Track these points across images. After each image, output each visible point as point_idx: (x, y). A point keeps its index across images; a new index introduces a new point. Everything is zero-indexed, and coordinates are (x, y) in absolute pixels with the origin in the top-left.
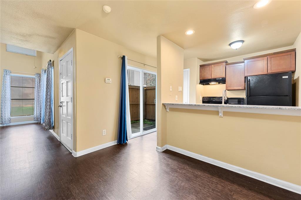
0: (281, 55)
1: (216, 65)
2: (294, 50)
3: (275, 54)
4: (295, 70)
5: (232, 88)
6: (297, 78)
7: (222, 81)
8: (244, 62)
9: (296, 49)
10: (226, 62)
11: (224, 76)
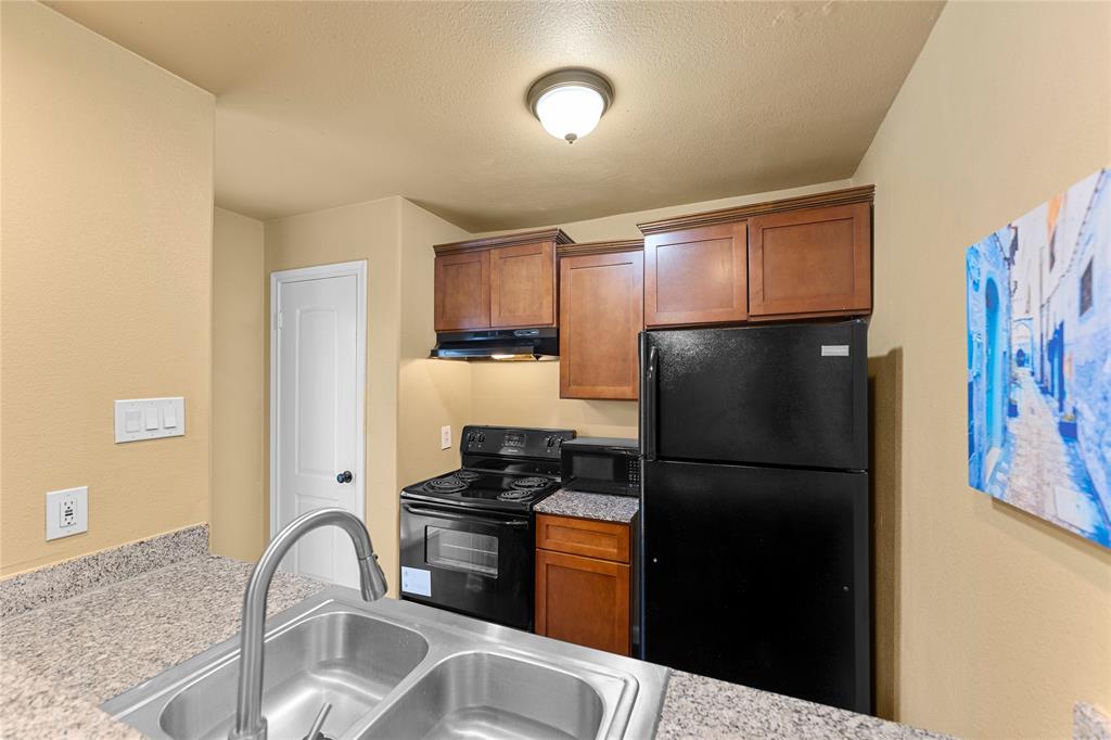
0: (808, 217)
1: (510, 251)
2: (865, 196)
3: (780, 207)
4: (872, 310)
5: (588, 388)
6: (884, 352)
7: (545, 344)
8: (641, 247)
9: (872, 187)
10: (562, 239)
11: (547, 317)
